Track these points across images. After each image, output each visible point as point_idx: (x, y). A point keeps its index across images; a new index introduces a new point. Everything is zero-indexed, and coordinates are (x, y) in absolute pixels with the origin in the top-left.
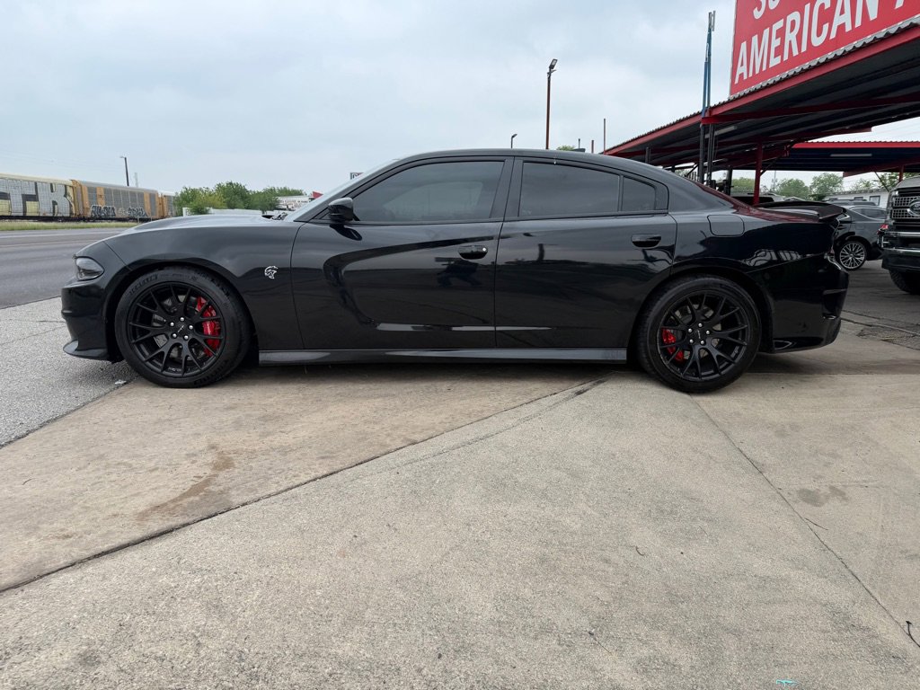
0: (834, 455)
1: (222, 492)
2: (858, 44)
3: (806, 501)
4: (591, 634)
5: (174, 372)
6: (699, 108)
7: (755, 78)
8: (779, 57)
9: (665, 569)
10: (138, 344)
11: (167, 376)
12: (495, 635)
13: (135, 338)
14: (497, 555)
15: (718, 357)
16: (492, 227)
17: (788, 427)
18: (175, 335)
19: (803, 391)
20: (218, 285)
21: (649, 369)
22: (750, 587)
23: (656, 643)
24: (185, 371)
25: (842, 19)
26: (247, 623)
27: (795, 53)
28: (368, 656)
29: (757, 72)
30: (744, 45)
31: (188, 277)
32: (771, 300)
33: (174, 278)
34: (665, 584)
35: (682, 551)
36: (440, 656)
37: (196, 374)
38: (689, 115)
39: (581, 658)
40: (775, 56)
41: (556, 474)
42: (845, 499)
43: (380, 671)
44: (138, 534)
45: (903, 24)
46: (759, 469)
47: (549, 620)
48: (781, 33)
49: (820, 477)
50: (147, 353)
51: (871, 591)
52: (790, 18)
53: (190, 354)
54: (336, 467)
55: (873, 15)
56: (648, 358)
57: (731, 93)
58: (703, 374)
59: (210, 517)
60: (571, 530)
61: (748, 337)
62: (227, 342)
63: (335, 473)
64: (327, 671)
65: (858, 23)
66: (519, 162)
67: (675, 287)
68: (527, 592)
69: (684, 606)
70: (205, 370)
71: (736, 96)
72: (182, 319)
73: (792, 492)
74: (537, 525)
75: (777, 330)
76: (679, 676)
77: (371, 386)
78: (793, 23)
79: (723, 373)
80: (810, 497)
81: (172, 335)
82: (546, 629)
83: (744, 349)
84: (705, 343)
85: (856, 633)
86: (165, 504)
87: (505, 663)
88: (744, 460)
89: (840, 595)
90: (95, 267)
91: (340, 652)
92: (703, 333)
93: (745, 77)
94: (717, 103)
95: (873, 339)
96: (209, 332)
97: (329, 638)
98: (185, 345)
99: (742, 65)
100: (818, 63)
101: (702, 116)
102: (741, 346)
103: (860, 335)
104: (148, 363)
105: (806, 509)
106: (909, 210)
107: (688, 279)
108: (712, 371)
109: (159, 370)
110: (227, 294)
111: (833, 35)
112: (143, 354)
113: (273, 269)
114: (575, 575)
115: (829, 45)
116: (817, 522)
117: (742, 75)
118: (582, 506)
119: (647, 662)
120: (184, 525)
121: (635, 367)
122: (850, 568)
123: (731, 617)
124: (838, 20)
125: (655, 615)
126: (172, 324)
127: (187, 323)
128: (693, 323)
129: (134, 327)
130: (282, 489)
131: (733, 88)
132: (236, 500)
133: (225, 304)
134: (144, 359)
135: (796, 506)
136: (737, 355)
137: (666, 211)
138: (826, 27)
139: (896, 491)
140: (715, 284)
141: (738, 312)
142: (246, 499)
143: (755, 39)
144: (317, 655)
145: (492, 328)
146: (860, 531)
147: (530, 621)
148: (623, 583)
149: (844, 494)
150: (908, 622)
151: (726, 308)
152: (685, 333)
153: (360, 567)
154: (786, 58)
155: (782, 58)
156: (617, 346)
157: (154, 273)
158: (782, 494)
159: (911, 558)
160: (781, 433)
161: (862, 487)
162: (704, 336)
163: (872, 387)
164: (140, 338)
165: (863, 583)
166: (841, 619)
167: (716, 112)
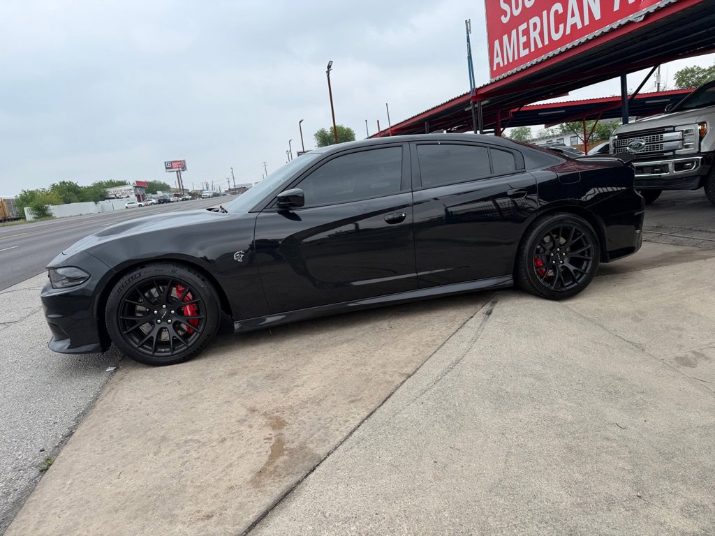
0: (679, 329)
1: (301, 448)
2: (590, 36)
3: (684, 365)
4: (639, 497)
5: (164, 352)
6: (468, 90)
7: (510, 66)
8: (527, 50)
9: (645, 436)
10: (129, 334)
11: (158, 357)
12: (583, 515)
13: (125, 329)
14: (539, 453)
15: (574, 270)
16: (406, 197)
17: (637, 314)
18: (159, 321)
19: (629, 286)
20: (195, 273)
22: (701, 436)
23: (681, 492)
24: (174, 349)
25: (574, 20)
27: (540, 45)
29: (511, 61)
30: (497, 43)
31: (167, 270)
32: (604, 226)
33: (158, 273)
34: (653, 447)
35: (644, 419)
37: (184, 351)
38: (459, 96)
39: (647, 517)
40: (524, 49)
41: (527, 380)
42: (707, 359)
44: (268, 501)
45: (623, 21)
47: (607, 493)
48: (526, 32)
49: (682, 346)
50: (137, 341)
52: (532, 21)
54: (370, 408)
55: (597, 16)
57: (492, 77)
58: (566, 285)
59: (312, 471)
61: (592, 253)
62: (208, 320)
63: (373, 412)
65: (587, 22)
66: (413, 145)
67: (540, 224)
68: (578, 476)
69: (676, 461)
70: (191, 346)
71: (497, 78)
72: (164, 306)
73: (672, 361)
78: (535, 25)
79: (579, 281)
80: (685, 362)
81: (157, 321)
82: (611, 501)
83: (591, 262)
84: (563, 262)
86: (265, 469)
88: (627, 344)
90: (80, 274)
92: (561, 254)
93: (501, 65)
94: (482, 85)
96: (189, 313)
98: (170, 327)
99: (497, 56)
100: (560, 52)
101: (471, 96)
102: (588, 260)
104: (140, 349)
105: (688, 371)
106: (628, 148)
108: (572, 282)
109: (151, 353)
110: (203, 280)
111: (568, 32)
112: (135, 342)
113: (240, 253)
115: (565, 38)
116: (701, 379)
117: (498, 64)
118: (561, 401)
119: (686, 508)
120: (298, 483)
121: (520, 287)
124: (570, 21)
125: (665, 471)
126: (156, 312)
127: (169, 309)
128: (553, 249)
129: (123, 320)
130: (345, 434)
131: (493, 74)
134: (136, 346)
135: (681, 370)
136: (586, 268)
137: (524, 170)
138: (561, 26)
140: (567, 218)
141: (584, 237)
142: (325, 449)
143: (505, 38)
145: (415, 275)
147: (596, 498)
148: (629, 453)
149: (704, 355)
151: (576, 236)
152: (549, 257)
153: (457, 486)
154: (533, 49)
155: (530, 50)
156: (506, 274)
157: (138, 272)
158: (667, 363)
160: (636, 319)
161: (711, 348)
162: (562, 257)
163: (670, 276)
164: (131, 329)
167: (481, 91)
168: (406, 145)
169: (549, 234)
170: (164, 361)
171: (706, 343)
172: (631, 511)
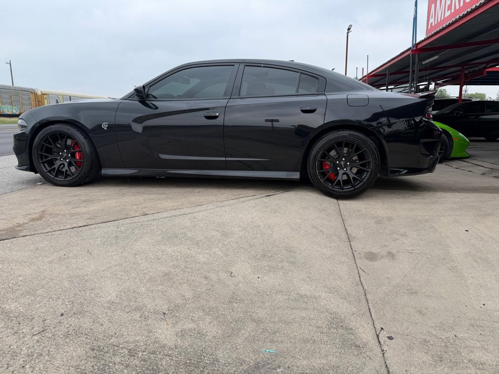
0: (403, 235)
1: (20, 230)
3: (367, 258)
4: (164, 314)
5: (60, 178)
7: (438, 24)
8: (450, 11)
9: (240, 285)
10: (43, 163)
11: (57, 180)
12: (105, 308)
13: (42, 160)
14: (140, 271)
15: (353, 178)
17: (385, 219)
18: (62, 159)
19: (410, 200)
20: (80, 133)
21: (314, 184)
22: (289, 299)
23: (201, 322)
24: (66, 178)
27: (457, 7)
28: (22, 310)
29: (439, 21)
30: (433, 6)
31: (65, 128)
32: (384, 142)
33: (60, 129)
34: (234, 293)
35: (260, 276)
36: (62, 315)
37: (71, 180)
39: (147, 325)
40: (448, 11)
41: (214, 233)
42: (393, 259)
43: (22, 318)
46: (349, 239)
47: (144, 304)
49: (386, 246)
50: (48, 168)
51: (371, 309)
53: (68, 169)
54: (90, 223)
56: (311, 177)
57: (426, 35)
58: (345, 188)
60: (198, 261)
61: (371, 166)
62: (85, 163)
63: (87, 226)
66: (242, 66)
67: (327, 136)
68: (143, 290)
69: (236, 305)
70: (74, 178)
72: (65, 151)
73: (362, 253)
74: (179, 257)
75: (391, 163)
76: (201, 341)
77: (160, 189)
79: (356, 187)
80: (371, 257)
81: (60, 159)
82: (137, 309)
83: (369, 173)
84: (347, 170)
85: (340, 331)
87: (99, 322)
88: (344, 234)
89: (344, 308)
90: (25, 124)
91: (8, 307)
92: (345, 164)
93: (433, 25)
94: (419, 41)
95: (489, 176)
96: (78, 158)
97: (8, 300)
98: (66, 164)
99: (432, 17)
101: (413, 49)
102: (368, 171)
103: (483, 174)
104: (48, 173)
105: (362, 263)
107: (335, 132)
108: (351, 186)
109: (53, 177)
110: (85, 138)
112: (46, 168)
113: (106, 124)
116: (366, 270)
117: (432, 23)
118: (216, 250)
119: (187, 331)
122: (368, 296)
123: (261, 313)
125: (213, 308)
126: (61, 153)
127: (67, 153)
128: (339, 158)
129: (41, 155)
130: (51, 231)
131: (428, 31)
133: (84, 143)
135: (358, 261)
136: (365, 177)
137: (323, 93)
139: (429, 257)
140: (350, 135)
141: (365, 151)
142: (28, 234)
143: (438, 2)
145: (224, 159)
146: (390, 276)
147: (132, 303)
148: (207, 290)
149: (395, 256)
150: (382, 328)
151: (357, 149)
152: (334, 164)
153: (55, 269)
154: (453, 11)
156: (294, 170)
157: (50, 127)
158: (355, 254)
159: (412, 293)
160: (379, 222)
161: (409, 253)
162: (346, 166)
163: (456, 200)
164: (44, 160)
165: (370, 304)
166: (337, 322)
167: (419, 46)
168: (237, 65)
169: (333, 145)
170: (59, 183)
171: (410, 249)
172: (143, 318)
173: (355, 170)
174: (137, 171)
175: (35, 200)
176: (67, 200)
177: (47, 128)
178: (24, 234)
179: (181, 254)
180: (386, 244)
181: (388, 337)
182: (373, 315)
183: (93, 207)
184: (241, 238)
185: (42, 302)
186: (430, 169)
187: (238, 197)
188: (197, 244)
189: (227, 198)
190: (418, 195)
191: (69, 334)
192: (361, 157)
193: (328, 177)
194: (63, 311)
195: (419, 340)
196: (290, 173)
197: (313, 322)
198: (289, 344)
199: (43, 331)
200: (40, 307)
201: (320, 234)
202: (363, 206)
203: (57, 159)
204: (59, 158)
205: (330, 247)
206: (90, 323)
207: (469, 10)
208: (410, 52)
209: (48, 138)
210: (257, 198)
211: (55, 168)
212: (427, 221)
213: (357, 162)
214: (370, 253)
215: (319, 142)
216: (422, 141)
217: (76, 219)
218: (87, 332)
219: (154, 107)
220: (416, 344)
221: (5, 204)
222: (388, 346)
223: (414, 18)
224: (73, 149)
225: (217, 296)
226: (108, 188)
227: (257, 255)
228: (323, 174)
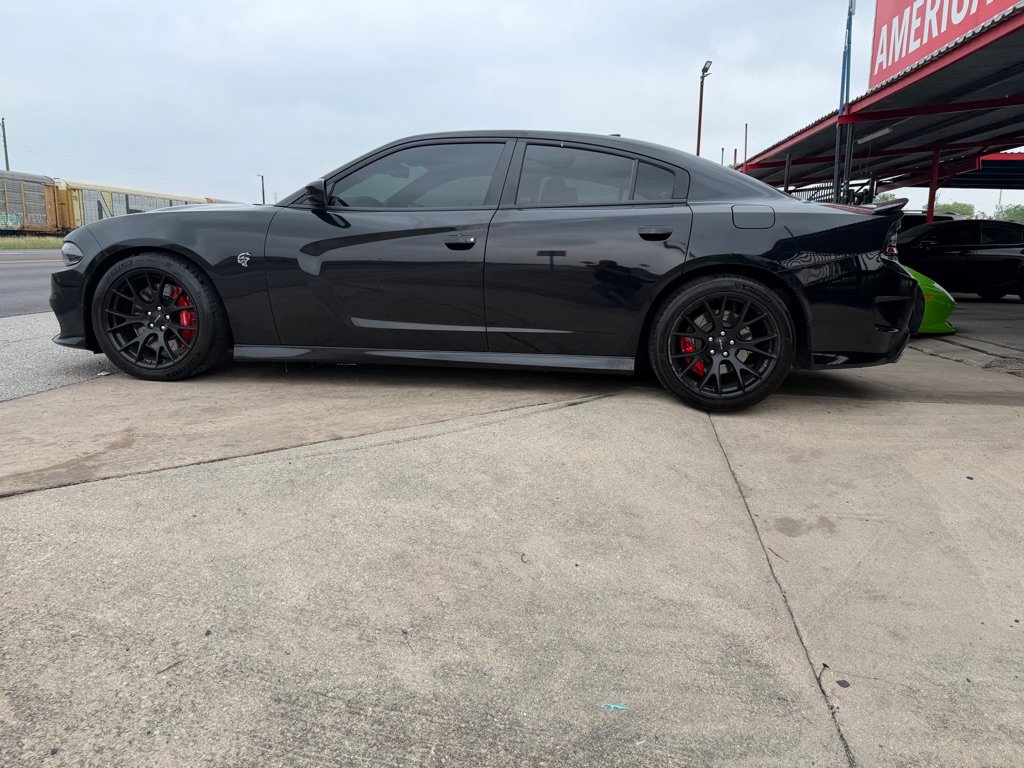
0: (847, 485)
1: (94, 467)
2: (997, 17)
3: (781, 530)
4: (405, 633)
5: (149, 364)
6: (836, 106)
7: (894, 66)
8: (919, 40)
9: (543, 579)
10: (114, 332)
11: (141, 367)
12: (289, 621)
13: (111, 326)
14: (347, 548)
15: (742, 370)
17: (808, 453)
18: (152, 325)
19: (854, 417)
20: (193, 273)
21: (662, 382)
22: (640, 607)
23: (477, 650)
24: (160, 362)
26: (18, 580)
27: (935, 34)
28: (128, 624)
29: (896, 59)
30: (884, 29)
31: (162, 263)
32: (805, 302)
33: (150, 264)
34: (532, 593)
35: (579, 563)
36: (208, 633)
37: (170, 367)
39: (375, 655)
40: (915, 40)
41: (479, 477)
42: (832, 532)
43: (132, 639)
46: (742, 492)
47: (364, 614)
48: (922, 12)
49: (816, 506)
50: (123, 343)
51: (800, 629)
53: (164, 346)
54: (231, 455)
56: (658, 368)
57: (870, 87)
58: (725, 390)
59: (60, 486)
60: (456, 531)
61: (778, 348)
62: (200, 334)
63: (225, 459)
64: (72, 632)
66: (522, 144)
67: (690, 287)
68: (357, 585)
69: (540, 618)
70: (178, 362)
71: (874, 89)
72: (159, 308)
73: (769, 520)
74: (417, 523)
75: (817, 341)
76: (483, 685)
77: (352, 388)
79: (747, 389)
80: (789, 527)
81: (149, 326)
82: (351, 623)
83: (773, 362)
84: (728, 354)
85: (745, 669)
86: (28, 473)
87: (281, 648)
88: (730, 482)
89: (749, 627)
90: (77, 252)
91: (99, 617)
92: (727, 343)
93: (884, 67)
94: (858, 97)
95: (998, 371)
96: (185, 322)
97: (98, 603)
98: (161, 336)
99: (882, 52)
100: (956, 43)
101: (840, 114)
102: (770, 359)
103: (986, 367)
104: (123, 353)
105: (772, 539)
107: (706, 278)
108: (735, 388)
109: (133, 360)
110: (202, 282)
111: (974, 10)
112: (119, 343)
113: (246, 256)
114: (427, 574)
115: (969, 20)
116: (780, 553)
117: (881, 64)
118: (487, 509)
119: (453, 667)
120: (29, 491)
122: (791, 603)
123: (591, 634)
125: (497, 622)
126: (150, 313)
127: (164, 313)
128: (714, 331)
129: (110, 315)
130: (157, 468)
131: (872, 79)
132: (98, 475)
133: (198, 293)
134: (119, 348)
135: (764, 534)
136: (766, 369)
138: (966, 1)
139: (902, 528)
140: (737, 285)
141: (767, 319)
142: (112, 474)
143: (896, 20)
144: (73, 616)
145: (481, 329)
146: (829, 565)
147: (339, 613)
148: (480, 587)
149: (834, 526)
150: (825, 666)
151: (751, 314)
152: (704, 342)
153: (179, 544)
154: (925, 41)
155: (922, 41)
156: (623, 354)
157: (130, 259)
158: (756, 521)
159: (875, 598)
160: (796, 458)
161: (861, 520)
162: (727, 346)
163: (943, 417)
164: (116, 326)
165: (796, 619)
166: (737, 653)
167: (855, 109)
168: (511, 143)
169: (703, 305)
170: (146, 374)
171: (863, 512)
172: (365, 641)
173: (744, 355)
174: (306, 351)
175: (105, 406)
176: (171, 407)
177: (125, 261)
178: (104, 475)
179: (421, 516)
180: (815, 502)
181: (839, 682)
182: (804, 639)
183: (229, 423)
184: (531, 486)
185: (164, 607)
186: (892, 355)
187: (513, 406)
188: (449, 496)
189: (490, 408)
190: (868, 408)
191: (227, 671)
192: (758, 330)
193: (691, 370)
194: (209, 626)
195: (898, 687)
196: (615, 359)
197: (693, 653)
198: (653, 694)
199: (175, 664)
200: (162, 617)
201: (685, 481)
202: (762, 428)
203: (141, 325)
204: (146, 322)
205: (706, 507)
206: (264, 649)
207: (959, 40)
208: (835, 119)
209: (125, 282)
210: (550, 409)
211: (138, 343)
212: (890, 458)
213: (750, 338)
214: (785, 519)
215: (675, 298)
216: (879, 299)
217: (201, 445)
218: (260, 667)
219: (343, 224)
220: (893, 695)
221: (45, 415)
222: (840, 698)
223: (845, 53)
224: (177, 304)
225: (501, 599)
226: (247, 384)
227: (567, 521)
228: (682, 363)
